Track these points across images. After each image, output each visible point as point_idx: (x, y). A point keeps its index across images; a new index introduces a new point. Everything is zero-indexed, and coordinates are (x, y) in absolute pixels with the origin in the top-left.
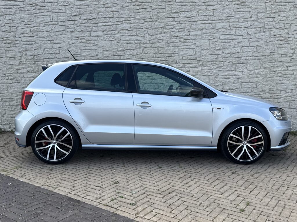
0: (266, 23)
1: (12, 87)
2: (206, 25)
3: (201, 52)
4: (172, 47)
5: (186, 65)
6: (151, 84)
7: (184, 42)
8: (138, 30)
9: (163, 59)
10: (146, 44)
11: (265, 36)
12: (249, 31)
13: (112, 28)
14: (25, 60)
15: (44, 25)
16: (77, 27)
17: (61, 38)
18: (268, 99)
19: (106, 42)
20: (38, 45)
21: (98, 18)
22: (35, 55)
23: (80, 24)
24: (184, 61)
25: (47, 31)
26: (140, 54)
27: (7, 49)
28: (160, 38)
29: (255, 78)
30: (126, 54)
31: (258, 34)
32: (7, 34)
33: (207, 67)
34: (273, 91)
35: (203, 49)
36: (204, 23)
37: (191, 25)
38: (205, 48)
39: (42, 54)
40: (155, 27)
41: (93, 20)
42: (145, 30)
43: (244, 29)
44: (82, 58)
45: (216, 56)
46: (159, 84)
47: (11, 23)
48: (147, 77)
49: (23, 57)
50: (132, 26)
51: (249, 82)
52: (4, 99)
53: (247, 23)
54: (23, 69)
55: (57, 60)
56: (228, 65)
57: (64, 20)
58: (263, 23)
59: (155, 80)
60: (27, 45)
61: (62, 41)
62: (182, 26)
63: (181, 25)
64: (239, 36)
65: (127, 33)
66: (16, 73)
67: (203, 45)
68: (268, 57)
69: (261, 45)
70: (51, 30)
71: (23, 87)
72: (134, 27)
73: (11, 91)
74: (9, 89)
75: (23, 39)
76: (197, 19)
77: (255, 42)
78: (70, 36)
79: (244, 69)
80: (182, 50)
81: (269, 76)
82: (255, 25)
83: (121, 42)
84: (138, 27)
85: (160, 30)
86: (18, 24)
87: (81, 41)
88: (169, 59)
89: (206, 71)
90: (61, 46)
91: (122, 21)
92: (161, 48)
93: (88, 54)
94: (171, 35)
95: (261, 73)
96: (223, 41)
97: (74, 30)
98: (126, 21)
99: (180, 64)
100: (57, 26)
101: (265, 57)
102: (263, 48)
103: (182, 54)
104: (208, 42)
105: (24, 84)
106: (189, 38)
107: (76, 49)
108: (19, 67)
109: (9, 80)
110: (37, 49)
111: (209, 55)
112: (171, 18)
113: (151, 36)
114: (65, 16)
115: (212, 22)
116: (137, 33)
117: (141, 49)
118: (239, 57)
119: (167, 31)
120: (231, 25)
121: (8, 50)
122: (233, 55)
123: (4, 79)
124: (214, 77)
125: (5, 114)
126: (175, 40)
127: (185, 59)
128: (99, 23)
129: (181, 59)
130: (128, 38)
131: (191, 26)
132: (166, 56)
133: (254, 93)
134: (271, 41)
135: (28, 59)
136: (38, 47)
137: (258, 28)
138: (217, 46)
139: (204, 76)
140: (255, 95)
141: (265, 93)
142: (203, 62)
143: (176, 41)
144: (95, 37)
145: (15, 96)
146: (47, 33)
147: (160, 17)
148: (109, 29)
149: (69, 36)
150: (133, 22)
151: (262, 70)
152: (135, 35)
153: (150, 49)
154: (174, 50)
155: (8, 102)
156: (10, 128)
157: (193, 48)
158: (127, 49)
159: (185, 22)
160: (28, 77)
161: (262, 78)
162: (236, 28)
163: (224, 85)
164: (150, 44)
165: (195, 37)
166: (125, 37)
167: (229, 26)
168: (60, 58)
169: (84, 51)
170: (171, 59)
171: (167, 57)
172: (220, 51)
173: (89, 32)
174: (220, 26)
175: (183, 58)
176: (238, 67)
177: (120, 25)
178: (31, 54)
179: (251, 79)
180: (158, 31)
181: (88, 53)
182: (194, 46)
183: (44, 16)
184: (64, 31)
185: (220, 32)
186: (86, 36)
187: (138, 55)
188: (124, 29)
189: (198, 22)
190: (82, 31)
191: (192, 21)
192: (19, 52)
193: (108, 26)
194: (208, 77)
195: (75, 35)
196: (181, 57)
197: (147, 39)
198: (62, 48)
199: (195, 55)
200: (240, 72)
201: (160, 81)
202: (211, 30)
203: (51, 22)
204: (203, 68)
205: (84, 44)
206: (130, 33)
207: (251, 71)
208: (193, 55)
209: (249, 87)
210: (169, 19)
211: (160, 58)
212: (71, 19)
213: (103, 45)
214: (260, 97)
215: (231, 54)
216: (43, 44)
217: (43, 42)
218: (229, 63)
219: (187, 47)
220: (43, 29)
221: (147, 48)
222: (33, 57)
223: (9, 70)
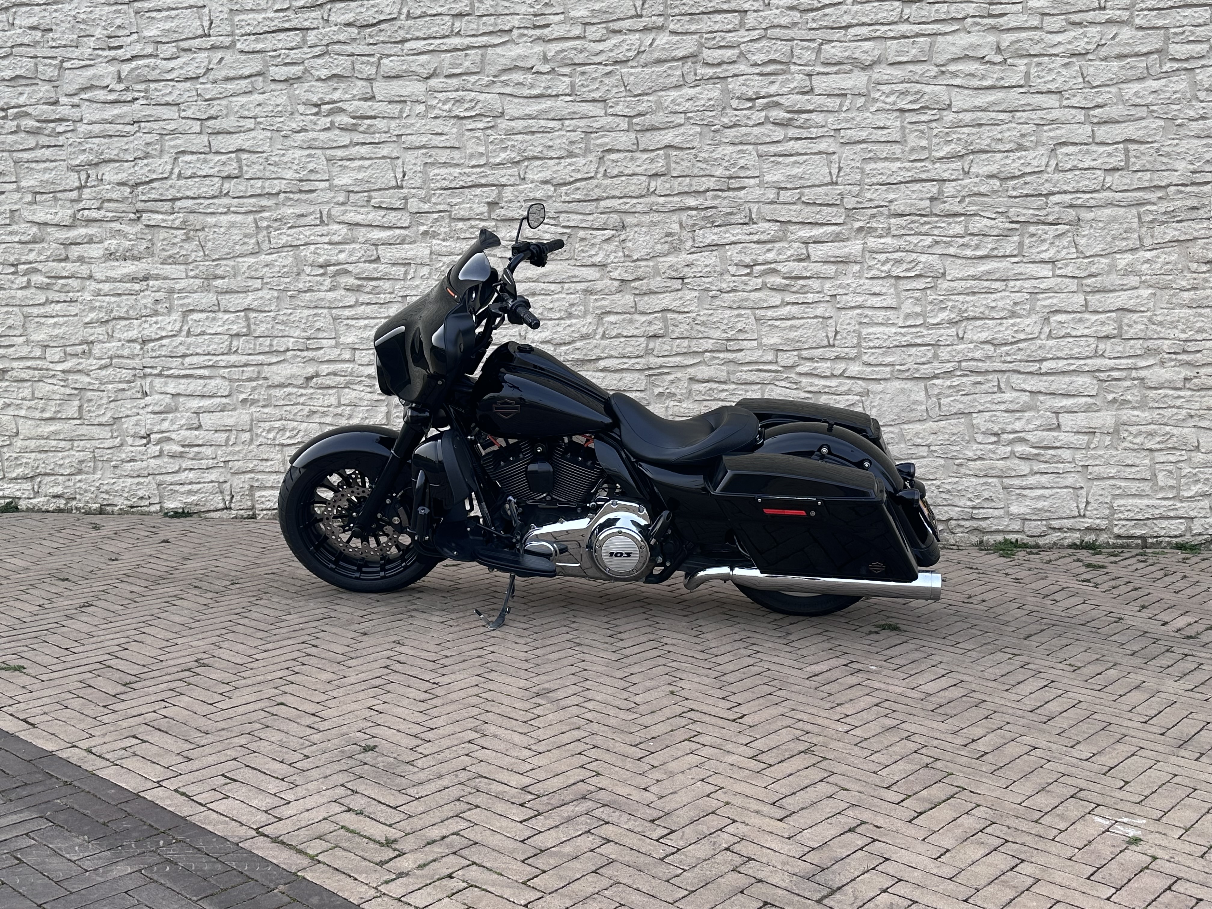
0: (1175, 34)
1: (43, 320)
2: (889, 43)
3: (863, 171)
4: (730, 149)
5: (791, 228)
6: (636, 317)
7: (787, 125)
8: (579, 69)
9: (692, 202)
10: (613, 134)
11: (1168, 95)
12: (1091, 69)
13: (467, 64)
14: (97, 204)
15: (175, 50)
16: (314, 57)
17: (248, 110)
18: (1171, 392)
19: (439, 126)
20: (148, 138)
21: (403, 17)
22: (137, 185)
23: (327, 45)
24: (784, 213)
25: (187, 79)
26: (586, 179)
27: (20, 155)
28: (679, 105)
29: (1115, 291)
30: (524, 179)
31: (1136, 87)
32: (20, 89)
33: (888, 240)
34: (1199, 355)
35: (871, 155)
36: (878, 34)
37: (822, 44)
38: (884, 151)
39: (166, 178)
40: (656, 55)
41: (382, 26)
42: (610, 68)
43: (1068, 64)
44: (334, 197)
45: (933, 189)
46: (669, 315)
47: (38, 42)
48: (616, 284)
49: (87, 190)
50: (552, 54)
51: (1086, 311)
52: (13, 369)
53: (1084, 34)
54: (90, 242)
55: (231, 205)
56: (986, 229)
57: (258, 30)
58: (1162, 32)
59: (653, 296)
60: (103, 141)
61: (250, 123)
62: (779, 50)
63: (775, 47)
64: (1042, 93)
65: (532, 86)
66: (61, 261)
67: (874, 138)
68: (1181, 192)
69: (1149, 136)
70: (205, 74)
71: (87, 320)
72: (562, 55)
73: (39, 336)
74: (31, 327)
75: (89, 113)
76: (846, 19)
77: (1118, 122)
78: (282, 100)
79: (1064, 248)
80: (779, 163)
81: (1184, 283)
82: (1118, 44)
83: (503, 124)
84: (582, 56)
85: (677, 68)
86: (65, 46)
87: (332, 123)
88: (717, 202)
89: (883, 257)
90: (246, 145)
91: (511, 31)
92: (681, 153)
93: (362, 180)
94: (726, 91)
95: (1146, 266)
96: (967, 117)
97: (300, 74)
98: (526, 32)
99: (767, 225)
100: (229, 56)
101: (1168, 195)
102: (1158, 150)
103: (775, 179)
104: (898, 124)
105: (93, 309)
106: (811, 107)
107: (309, 156)
108: (73, 234)
109: (33, 290)
110: (147, 156)
111: (901, 183)
112: (729, 15)
113: (639, 95)
114: (263, 9)
115: (916, 28)
116: (572, 85)
117: (591, 157)
118: (1040, 195)
119: (710, 72)
120: (1004, 45)
121: (28, 162)
122: (1012, 183)
123: (9, 284)
124: (920, 284)
125: (17, 434)
126: (745, 116)
127: (790, 203)
128: (407, 40)
129: (771, 203)
130: (534, 108)
131: (819, 50)
132: (702, 189)
133: (1107, 362)
134: (1197, 120)
135: (110, 200)
136: (149, 149)
137: (1137, 55)
138: (935, 140)
139: (875, 282)
140: (1112, 369)
141: (1162, 363)
142: (873, 216)
143: (749, 118)
144: (390, 102)
145: (56, 358)
146: (188, 84)
147: (676, 11)
148: (453, 65)
149: (279, 101)
150: (556, 35)
151: (1148, 255)
152: (567, 91)
153: (629, 155)
154: (742, 162)
155: (29, 383)
156: (37, 494)
157: (827, 154)
158: (528, 159)
159: (790, 33)
160: (108, 280)
161: (1150, 291)
162: (1030, 55)
163: (964, 323)
164: (633, 135)
165: (838, 101)
166: (521, 100)
167: (999, 50)
168: (241, 194)
169: (346, 167)
170: (724, 204)
171: (707, 191)
172: (953, 166)
173: (368, 79)
174: (954, 49)
175: (781, 199)
176: (1034, 239)
177: (499, 50)
178: (122, 177)
179: (1098, 296)
180: (669, 75)
181: (360, 176)
182: (830, 140)
183: (173, 9)
184: (261, 79)
185: (954, 75)
186: (353, 98)
187: (578, 185)
188: (517, 68)
189: (852, 31)
190: (334, 76)
191: (827, 28)
192: (72, 169)
193: (449, 55)
194: (896, 287)
195: (304, 97)
196: (771, 195)
197: (620, 109)
198: (250, 152)
199: (836, 183)
200: (1043, 262)
201: (674, 300)
202: (911, 67)
203: (205, 35)
204: (872, 242)
205: (343, 133)
206: (543, 81)
207: (1096, 259)
208: (827, 184)
209: (1086, 332)
210: (718, 17)
211: (676, 199)
212: (287, 25)
213: (424, 140)
214: (1134, 379)
215: (1001, 179)
216: (173, 132)
217: (171, 126)
218: (993, 222)
219: (798, 146)
220: (173, 69)
221: (619, 151)
222: (129, 190)
223: (30, 246)
